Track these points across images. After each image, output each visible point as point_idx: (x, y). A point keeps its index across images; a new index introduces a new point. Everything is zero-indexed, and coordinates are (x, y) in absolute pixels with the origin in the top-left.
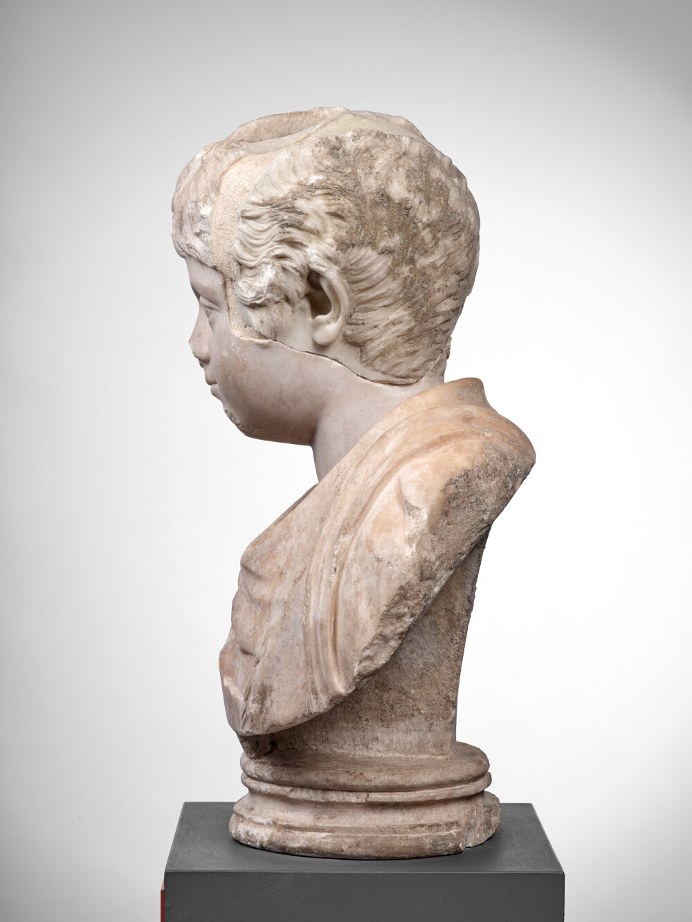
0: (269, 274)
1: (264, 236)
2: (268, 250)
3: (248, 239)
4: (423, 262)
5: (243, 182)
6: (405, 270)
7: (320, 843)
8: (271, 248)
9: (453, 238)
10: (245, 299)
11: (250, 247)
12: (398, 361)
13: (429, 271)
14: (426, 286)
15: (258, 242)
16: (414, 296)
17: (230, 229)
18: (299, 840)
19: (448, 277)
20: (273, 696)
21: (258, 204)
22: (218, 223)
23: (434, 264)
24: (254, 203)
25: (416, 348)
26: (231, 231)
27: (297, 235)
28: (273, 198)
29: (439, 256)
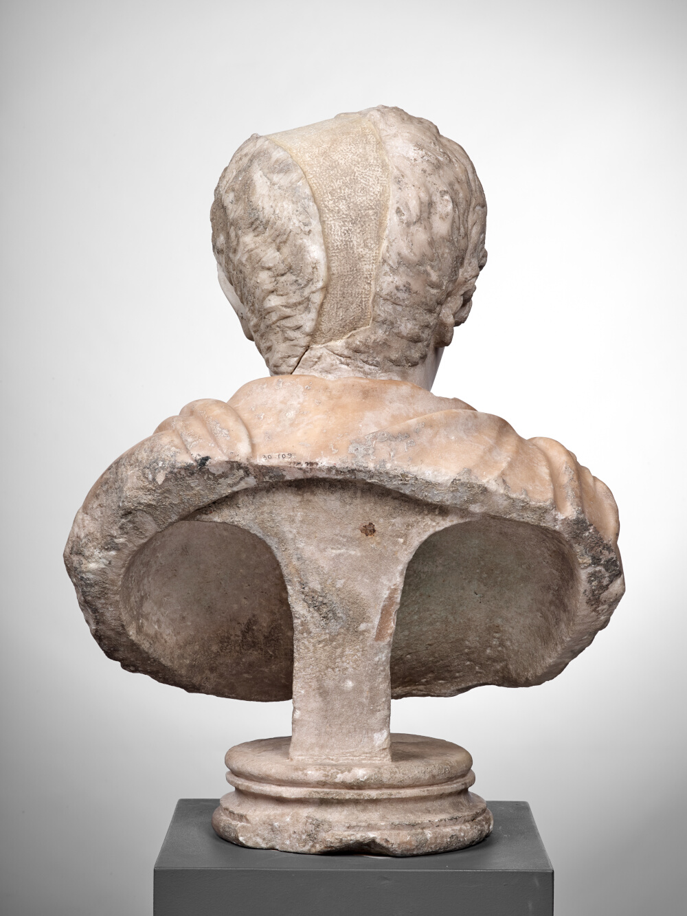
4: (236, 259)
6: (231, 268)
9: (253, 234)
13: (242, 268)
19: (259, 274)
23: (242, 261)
25: (268, 344)
29: (240, 253)
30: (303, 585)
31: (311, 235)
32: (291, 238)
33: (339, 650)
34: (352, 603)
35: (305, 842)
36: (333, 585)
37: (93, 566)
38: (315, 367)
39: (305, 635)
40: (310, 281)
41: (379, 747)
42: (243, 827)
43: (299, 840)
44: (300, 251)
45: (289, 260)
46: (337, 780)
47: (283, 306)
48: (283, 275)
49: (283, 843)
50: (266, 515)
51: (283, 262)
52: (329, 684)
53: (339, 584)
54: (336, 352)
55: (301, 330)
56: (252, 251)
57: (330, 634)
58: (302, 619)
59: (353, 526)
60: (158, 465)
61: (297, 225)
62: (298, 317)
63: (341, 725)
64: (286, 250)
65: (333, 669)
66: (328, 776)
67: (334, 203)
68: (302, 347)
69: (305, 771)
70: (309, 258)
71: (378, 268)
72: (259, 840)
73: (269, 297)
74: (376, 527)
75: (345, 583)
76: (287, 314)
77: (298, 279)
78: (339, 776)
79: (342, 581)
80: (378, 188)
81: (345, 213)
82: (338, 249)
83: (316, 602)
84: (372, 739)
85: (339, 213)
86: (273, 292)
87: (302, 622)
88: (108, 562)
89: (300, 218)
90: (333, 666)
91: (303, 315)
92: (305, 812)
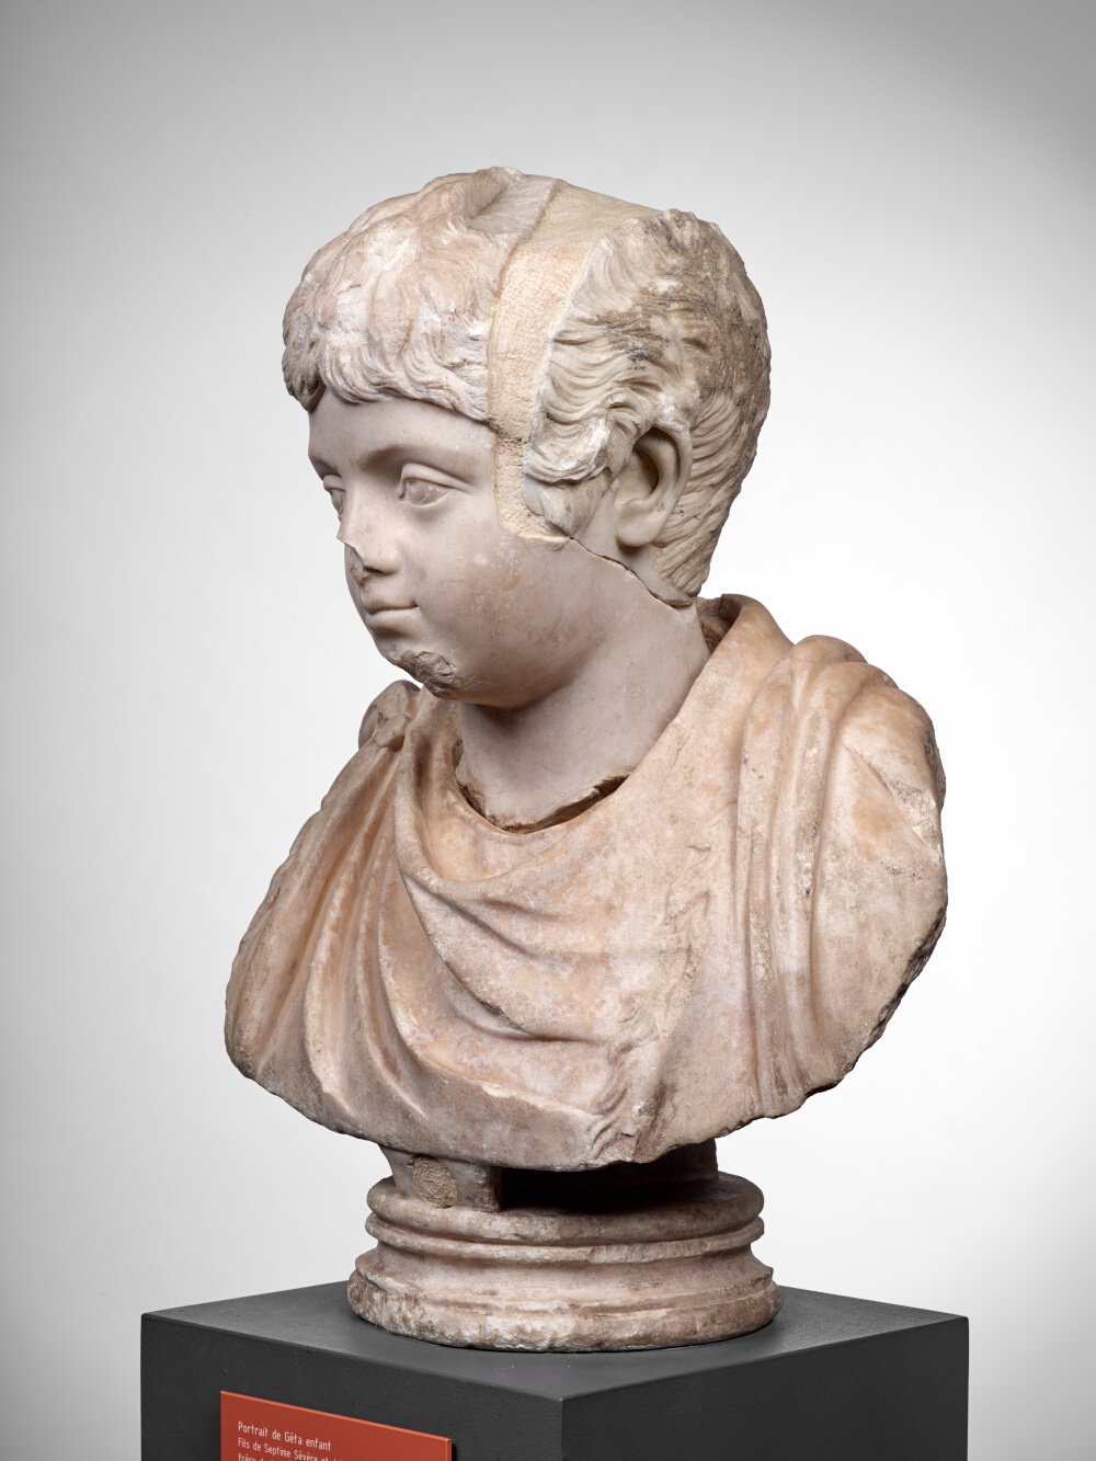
0: (599, 434)
1: (599, 373)
2: (605, 396)
3: (568, 377)
5: (548, 284)
7: (664, 1325)
8: (610, 393)
10: (550, 473)
11: (569, 389)
15: (588, 382)
17: (529, 359)
18: (630, 1327)
20: (677, 1099)
21: (590, 322)
22: (504, 349)
24: (582, 320)
26: (530, 363)
27: (651, 372)
28: (611, 312)
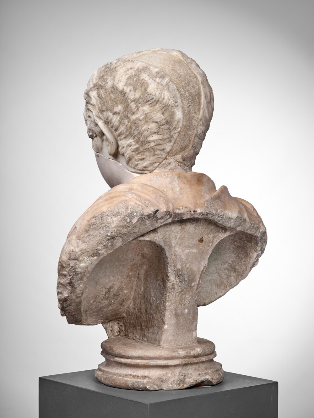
4: (134, 117)
6: (126, 121)
9: (149, 106)
12: (137, 163)
13: (138, 122)
14: (138, 128)
16: (134, 134)
19: (149, 124)
23: (138, 118)
25: (143, 157)
27: (89, 107)
29: (140, 115)
30: (175, 267)
31: (178, 107)
32: (170, 108)
33: (184, 296)
34: (191, 274)
35: (179, 384)
36: (185, 266)
37: (82, 265)
38: (167, 168)
39: (173, 290)
40: (175, 128)
41: (195, 338)
42: (148, 382)
43: (176, 384)
44: (173, 114)
45: (168, 118)
46: (192, 354)
47: (159, 139)
48: (163, 125)
49: (168, 386)
50: (167, 236)
51: (165, 119)
52: (179, 311)
53: (188, 265)
54: (178, 161)
55: (164, 150)
56: (148, 114)
57: (182, 289)
58: (173, 283)
59: (196, 239)
60: (133, 214)
61: (172, 102)
62: (165, 145)
63: (182, 330)
64: (166, 114)
65: (181, 304)
66: (188, 353)
67: (184, 93)
68: (163, 158)
69: (178, 352)
70: (177, 118)
71: (198, 123)
72: (155, 386)
73: (153, 135)
74: (204, 239)
75: (190, 265)
76: (161, 143)
77: (170, 127)
78: (192, 352)
79: (189, 264)
80: (197, 87)
81: (189, 97)
82: (186, 114)
83: (179, 274)
84: (192, 334)
85: (186, 97)
86: (155, 133)
87: (172, 284)
88: (91, 263)
89: (174, 99)
90: (181, 303)
91: (167, 144)
92: (178, 371)
